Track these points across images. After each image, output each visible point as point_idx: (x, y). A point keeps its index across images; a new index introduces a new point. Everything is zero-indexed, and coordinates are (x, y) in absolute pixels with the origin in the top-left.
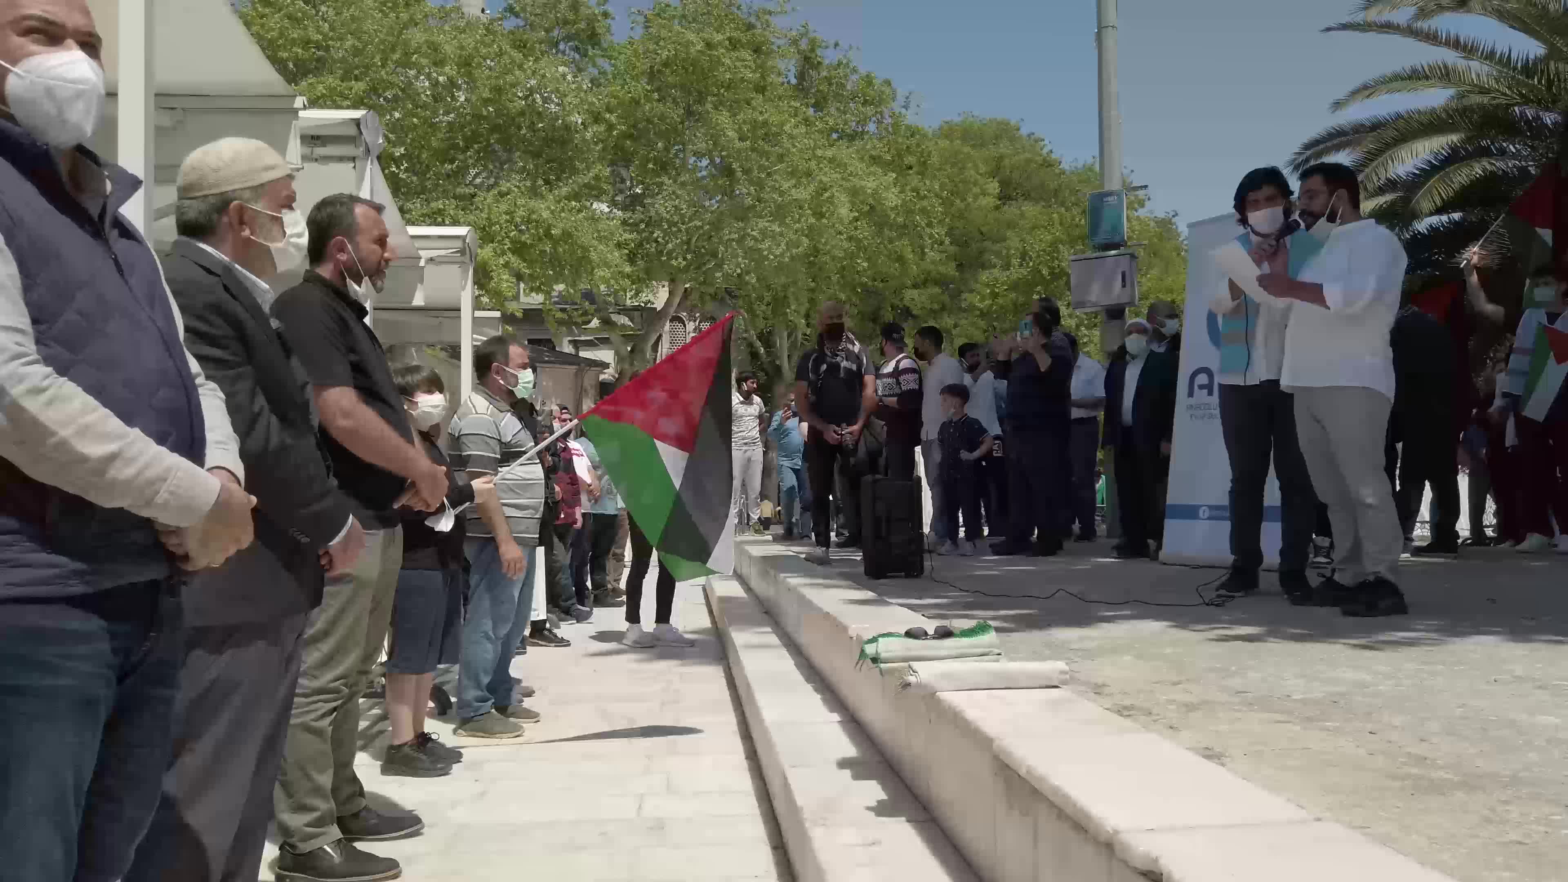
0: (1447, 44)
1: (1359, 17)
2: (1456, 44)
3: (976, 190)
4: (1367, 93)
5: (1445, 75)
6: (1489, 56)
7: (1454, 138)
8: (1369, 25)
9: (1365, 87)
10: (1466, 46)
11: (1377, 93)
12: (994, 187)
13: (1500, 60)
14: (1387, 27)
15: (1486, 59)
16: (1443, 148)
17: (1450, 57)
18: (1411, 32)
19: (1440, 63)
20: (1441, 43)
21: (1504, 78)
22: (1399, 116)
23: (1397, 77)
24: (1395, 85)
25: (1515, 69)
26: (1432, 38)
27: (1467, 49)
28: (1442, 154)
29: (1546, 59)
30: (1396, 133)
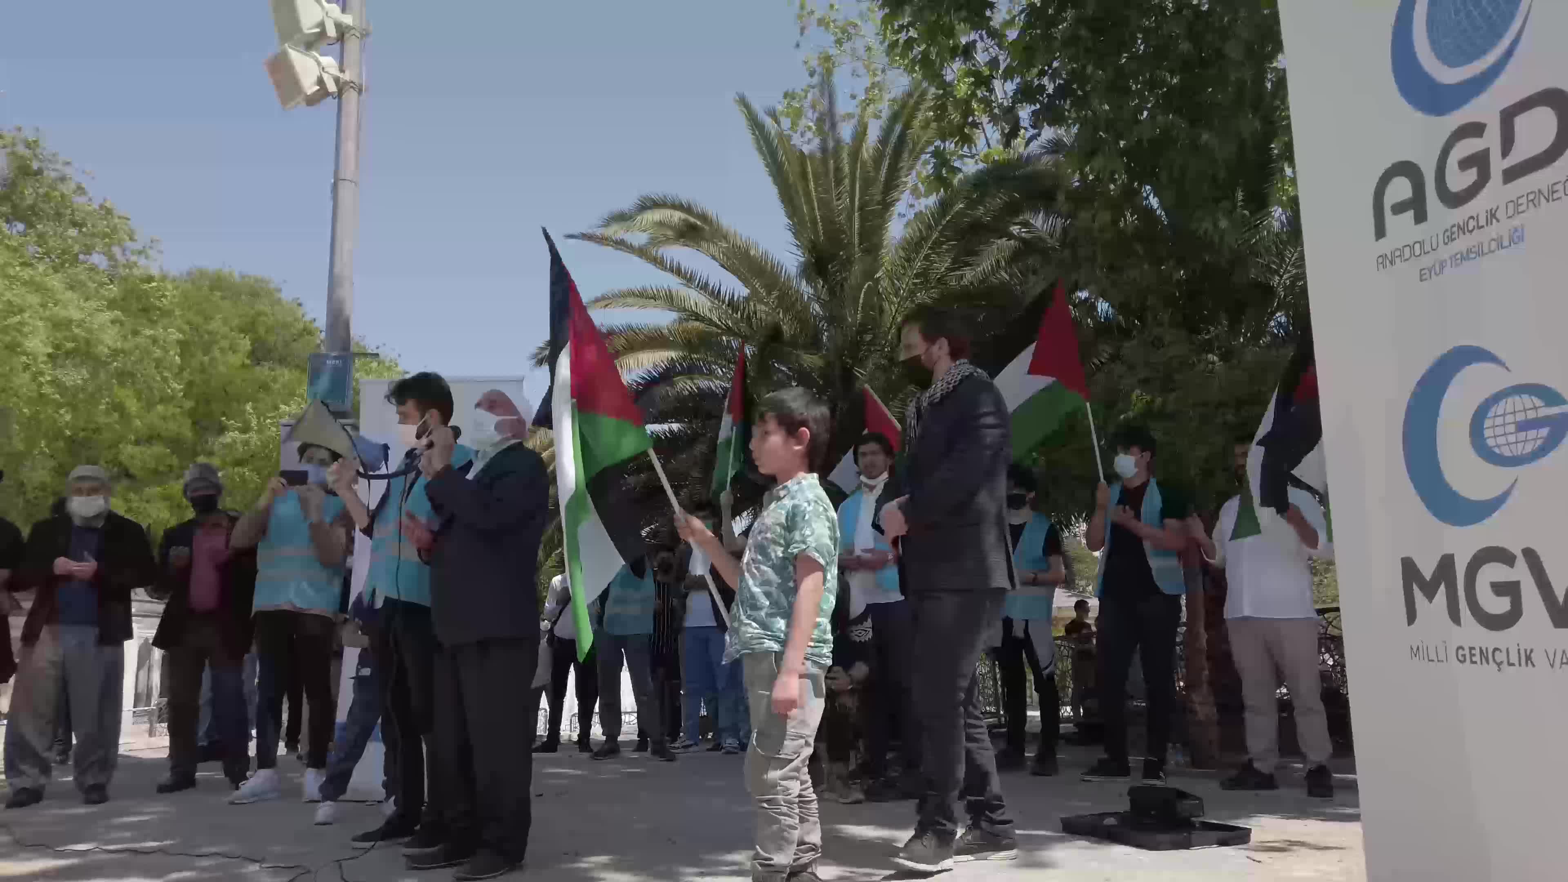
0: (671, 270)
1: (599, 232)
2: (677, 271)
3: (225, 344)
4: (604, 303)
5: (670, 300)
6: (704, 287)
7: (673, 354)
8: (606, 239)
9: (604, 298)
10: (686, 273)
11: (614, 304)
12: (245, 344)
13: (713, 292)
14: (620, 244)
15: (701, 289)
16: (662, 361)
17: (671, 282)
18: (641, 252)
19: (666, 287)
20: (666, 268)
21: (716, 309)
22: (630, 327)
23: (632, 294)
24: (630, 300)
25: (724, 302)
26: (659, 262)
27: (689, 279)
28: (661, 367)
29: (747, 299)
30: (625, 341)
